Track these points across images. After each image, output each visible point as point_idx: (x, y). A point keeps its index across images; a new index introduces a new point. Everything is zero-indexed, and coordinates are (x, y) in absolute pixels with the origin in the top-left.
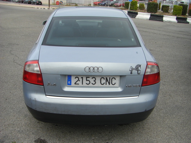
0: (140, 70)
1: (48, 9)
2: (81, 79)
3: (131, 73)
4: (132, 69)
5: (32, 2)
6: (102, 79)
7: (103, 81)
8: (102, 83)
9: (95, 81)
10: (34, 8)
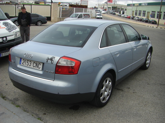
0: (53, 61)
1: (156, 28)
2: (25, 61)
3: (47, 62)
4: (48, 59)
5: (149, 21)
6: (34, 63)
7: (35, 65)
8: (34, 66)
9: (30, 64)
10: (145, 26)
